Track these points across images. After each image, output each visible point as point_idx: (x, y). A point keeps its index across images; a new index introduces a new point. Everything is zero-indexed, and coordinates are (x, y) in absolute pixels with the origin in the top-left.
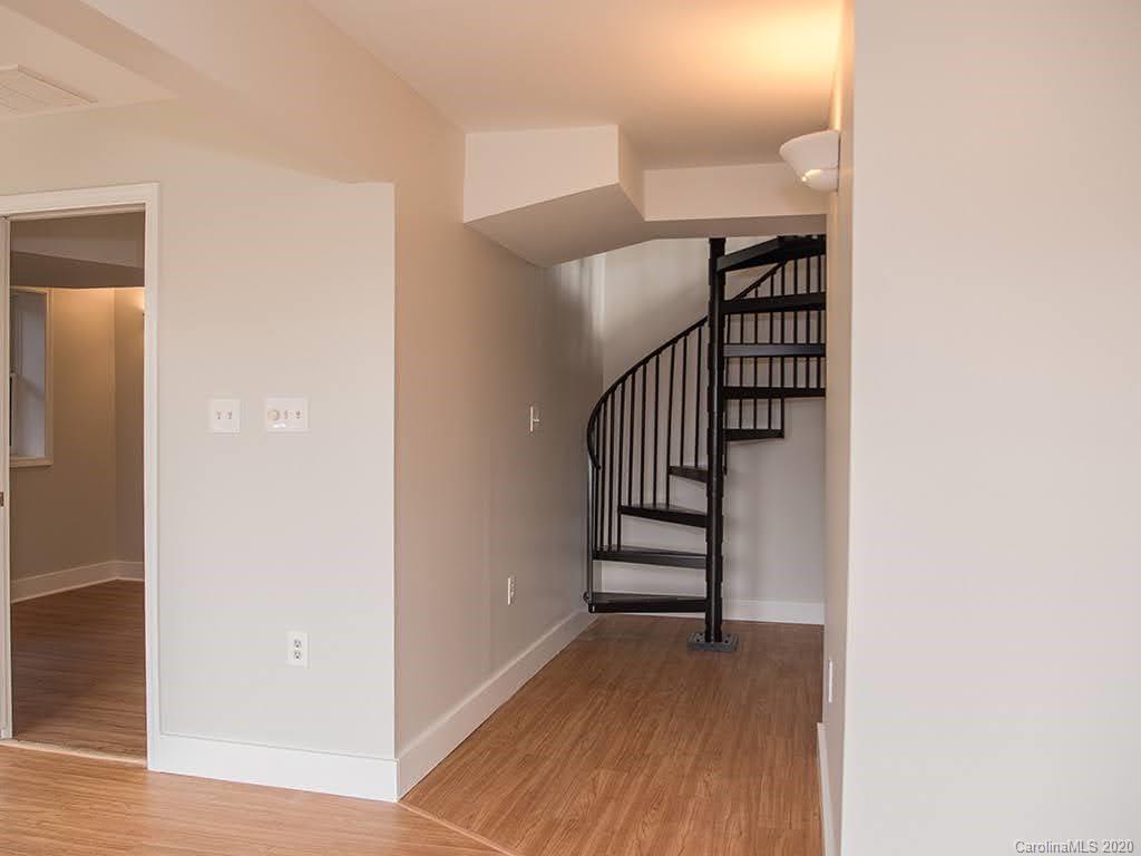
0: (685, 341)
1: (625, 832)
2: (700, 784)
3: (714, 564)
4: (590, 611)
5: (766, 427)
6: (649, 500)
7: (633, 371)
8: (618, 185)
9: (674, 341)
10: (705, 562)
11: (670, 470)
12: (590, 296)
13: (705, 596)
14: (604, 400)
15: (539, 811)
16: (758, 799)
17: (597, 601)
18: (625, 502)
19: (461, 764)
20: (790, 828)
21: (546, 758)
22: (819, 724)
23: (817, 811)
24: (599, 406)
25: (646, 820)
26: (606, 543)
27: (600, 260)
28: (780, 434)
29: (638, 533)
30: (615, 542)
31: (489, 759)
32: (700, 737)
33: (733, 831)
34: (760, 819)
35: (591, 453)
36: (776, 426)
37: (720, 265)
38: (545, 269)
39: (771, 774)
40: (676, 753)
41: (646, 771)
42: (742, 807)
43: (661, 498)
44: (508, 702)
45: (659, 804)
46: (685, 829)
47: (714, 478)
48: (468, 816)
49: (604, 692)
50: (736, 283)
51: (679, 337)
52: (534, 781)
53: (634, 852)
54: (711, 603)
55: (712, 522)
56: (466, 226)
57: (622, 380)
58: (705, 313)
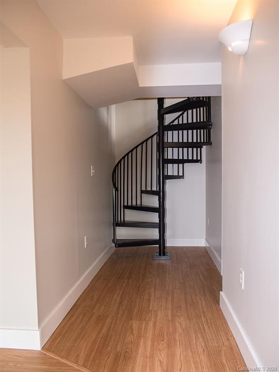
0: (147, 143)
1: (152, 357)
2: (178, 325)
3: (161, 226)
4: (116, 246)
5: (177, 175)
6: (134, 203)
7: (127, 154)
8: (132, 63)
9: (142, 143)
10: (158, 226)
11: (142, 192)
12: (111, 125)
13: (158, 238)
14: (117, 165)
15: (109, 349)
16: (204, 329)
17: (118, 243)
18: (126, 204)
19: (70, 323)
20: (224, 345)
21: (107, 316)
22: (221, 292)
23: (231, 334)
24: (115, 168)
25: (160, 348)
26: (119, 220)
27: (113, 108)
28: (182, 177)
29: (131, 216)
30: (122, 219)
31: (82, 320)
32: (170, 299)
33: (201, 350)
34: (209, 341)
35: (113, 182)
36: (181, 174)
37: (162, 112)
38: (95, 110)
39: (205, 316)
40: (163, 308)
41: (152, 319)
42: (199, 335)
43: (139, 202)
44: (86, 289)
45: (163, 337)
46: (179, 351)
47: (161, 194)
48: (76, 355)
49: (126, 281)
50: (169, 118)
51: (144, 141)
52: (104, 330)
53: (159, 369)
54: (161, 241)
55: (161, 211)
56: (64, 81)
57: (124, 158)
58: (157, 131)
